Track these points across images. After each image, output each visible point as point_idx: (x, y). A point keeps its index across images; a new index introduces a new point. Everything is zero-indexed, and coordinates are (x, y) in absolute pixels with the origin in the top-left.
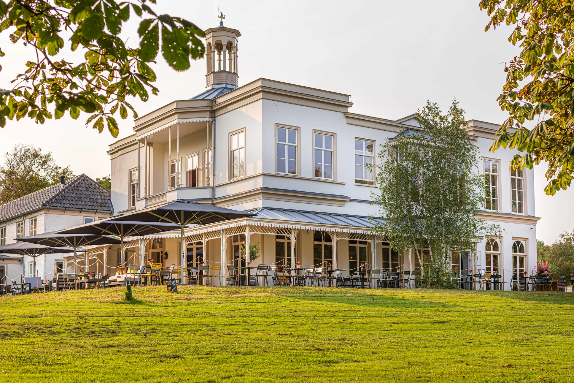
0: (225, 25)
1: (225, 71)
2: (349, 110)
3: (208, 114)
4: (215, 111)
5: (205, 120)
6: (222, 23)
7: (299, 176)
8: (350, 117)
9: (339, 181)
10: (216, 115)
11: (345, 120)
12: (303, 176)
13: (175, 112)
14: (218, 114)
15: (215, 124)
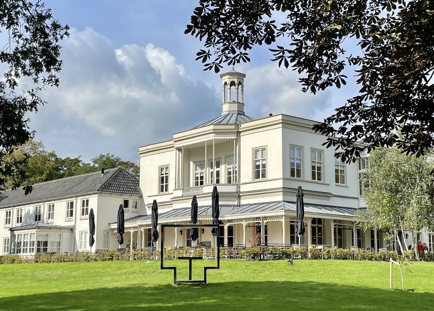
3: (235, 134)
4: (240, 132)
5: (233, 138)
7: (303, 180)
9: (326, 182)
10: (241, 135)
12: (306, 180)
13: (212, 131)
15: (240, 141)
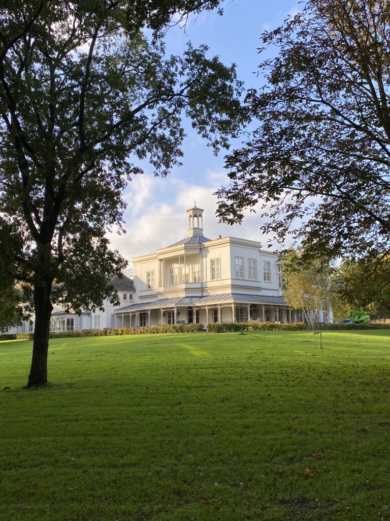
0: (197, 207)
1: (198, 228)
2: (261, 249)
3: (199, 250)
5: (197, 252)
6: (195, 206)
7: (244, 279)
8: (261, 252)
9: (258, 281)
11: (259, 254)
13: (183, 248)
14: (203, 250)
15: (202, 254)
